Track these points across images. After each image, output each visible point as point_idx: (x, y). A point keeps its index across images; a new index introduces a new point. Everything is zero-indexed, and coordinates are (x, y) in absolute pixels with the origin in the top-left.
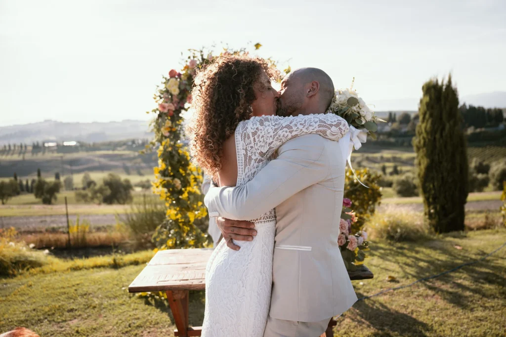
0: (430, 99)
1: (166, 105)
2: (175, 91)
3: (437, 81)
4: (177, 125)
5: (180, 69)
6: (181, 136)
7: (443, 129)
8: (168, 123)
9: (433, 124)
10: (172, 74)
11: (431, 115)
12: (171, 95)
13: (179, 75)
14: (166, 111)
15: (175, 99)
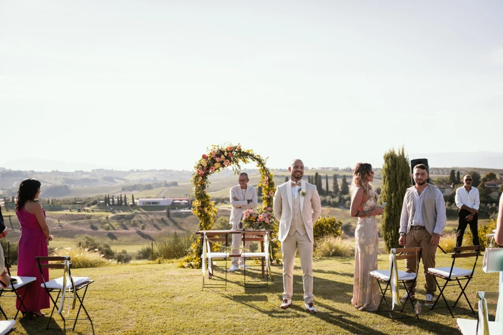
0: (388, 167)
1: (200, 171)
2: (205, 165)
3: (394, 152)
4: (204, 181)
5: (207, 154)
6: (206, 187)
7: (397, 189)
8: (201, 178)
9: (390, 185)
10: (204, 157)
11: (389, 179)
12: (203, 167)
13: (207, 157)
14: (200, 174)
15: (205, 169)
